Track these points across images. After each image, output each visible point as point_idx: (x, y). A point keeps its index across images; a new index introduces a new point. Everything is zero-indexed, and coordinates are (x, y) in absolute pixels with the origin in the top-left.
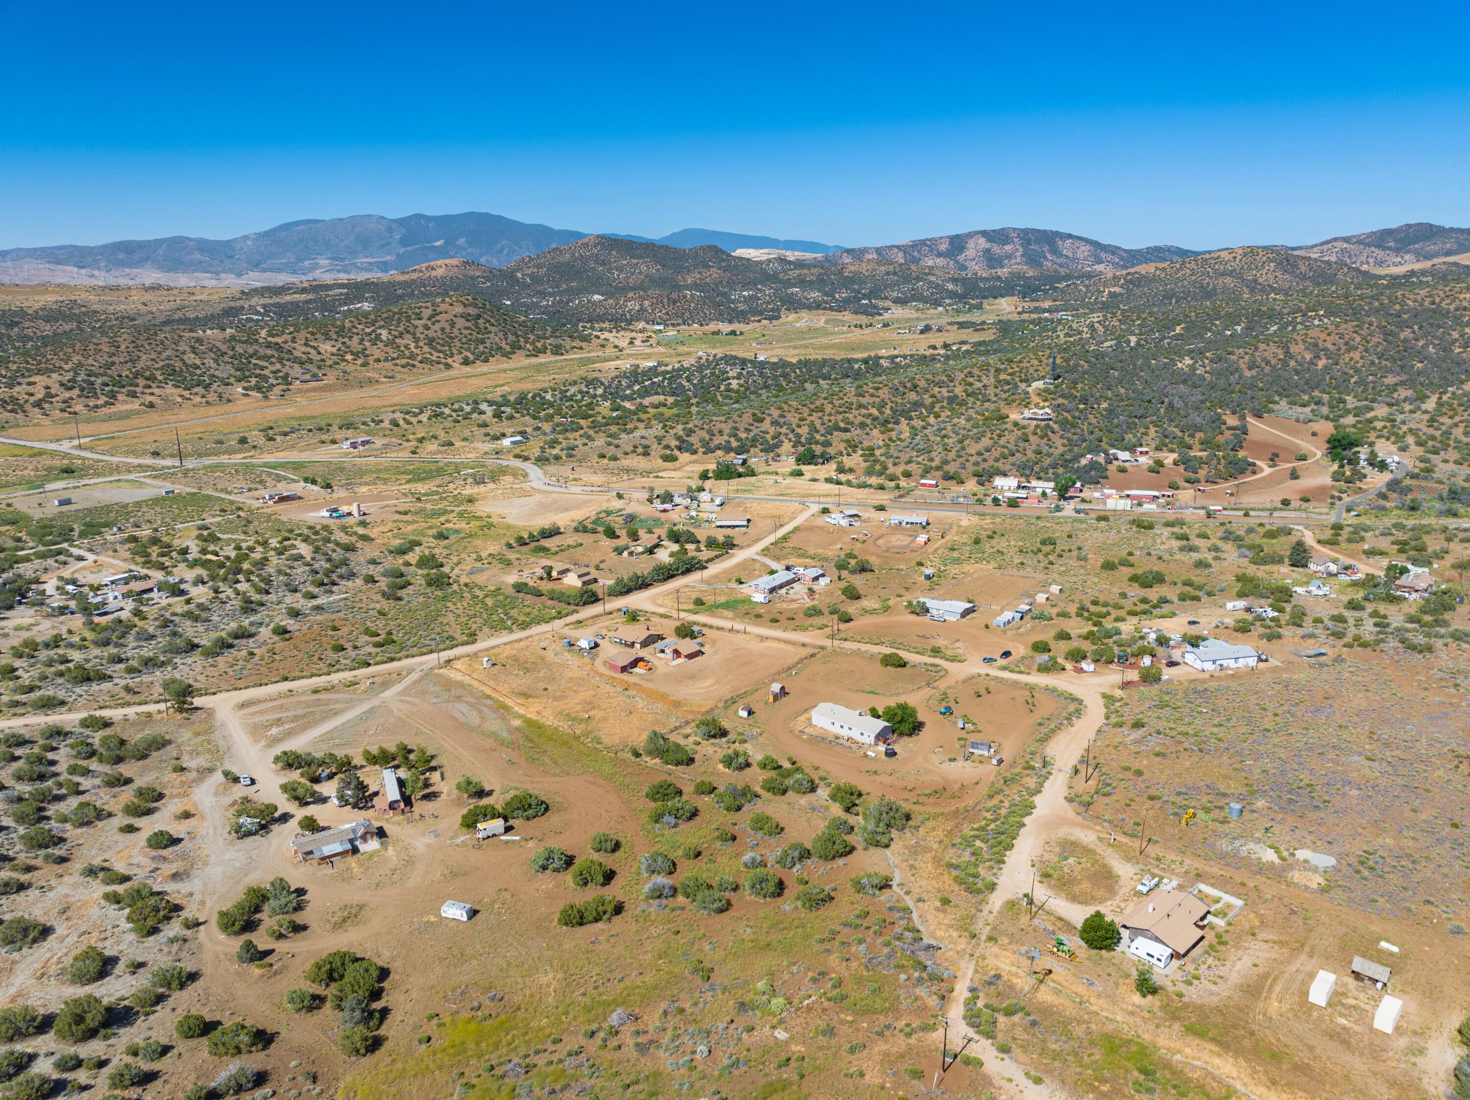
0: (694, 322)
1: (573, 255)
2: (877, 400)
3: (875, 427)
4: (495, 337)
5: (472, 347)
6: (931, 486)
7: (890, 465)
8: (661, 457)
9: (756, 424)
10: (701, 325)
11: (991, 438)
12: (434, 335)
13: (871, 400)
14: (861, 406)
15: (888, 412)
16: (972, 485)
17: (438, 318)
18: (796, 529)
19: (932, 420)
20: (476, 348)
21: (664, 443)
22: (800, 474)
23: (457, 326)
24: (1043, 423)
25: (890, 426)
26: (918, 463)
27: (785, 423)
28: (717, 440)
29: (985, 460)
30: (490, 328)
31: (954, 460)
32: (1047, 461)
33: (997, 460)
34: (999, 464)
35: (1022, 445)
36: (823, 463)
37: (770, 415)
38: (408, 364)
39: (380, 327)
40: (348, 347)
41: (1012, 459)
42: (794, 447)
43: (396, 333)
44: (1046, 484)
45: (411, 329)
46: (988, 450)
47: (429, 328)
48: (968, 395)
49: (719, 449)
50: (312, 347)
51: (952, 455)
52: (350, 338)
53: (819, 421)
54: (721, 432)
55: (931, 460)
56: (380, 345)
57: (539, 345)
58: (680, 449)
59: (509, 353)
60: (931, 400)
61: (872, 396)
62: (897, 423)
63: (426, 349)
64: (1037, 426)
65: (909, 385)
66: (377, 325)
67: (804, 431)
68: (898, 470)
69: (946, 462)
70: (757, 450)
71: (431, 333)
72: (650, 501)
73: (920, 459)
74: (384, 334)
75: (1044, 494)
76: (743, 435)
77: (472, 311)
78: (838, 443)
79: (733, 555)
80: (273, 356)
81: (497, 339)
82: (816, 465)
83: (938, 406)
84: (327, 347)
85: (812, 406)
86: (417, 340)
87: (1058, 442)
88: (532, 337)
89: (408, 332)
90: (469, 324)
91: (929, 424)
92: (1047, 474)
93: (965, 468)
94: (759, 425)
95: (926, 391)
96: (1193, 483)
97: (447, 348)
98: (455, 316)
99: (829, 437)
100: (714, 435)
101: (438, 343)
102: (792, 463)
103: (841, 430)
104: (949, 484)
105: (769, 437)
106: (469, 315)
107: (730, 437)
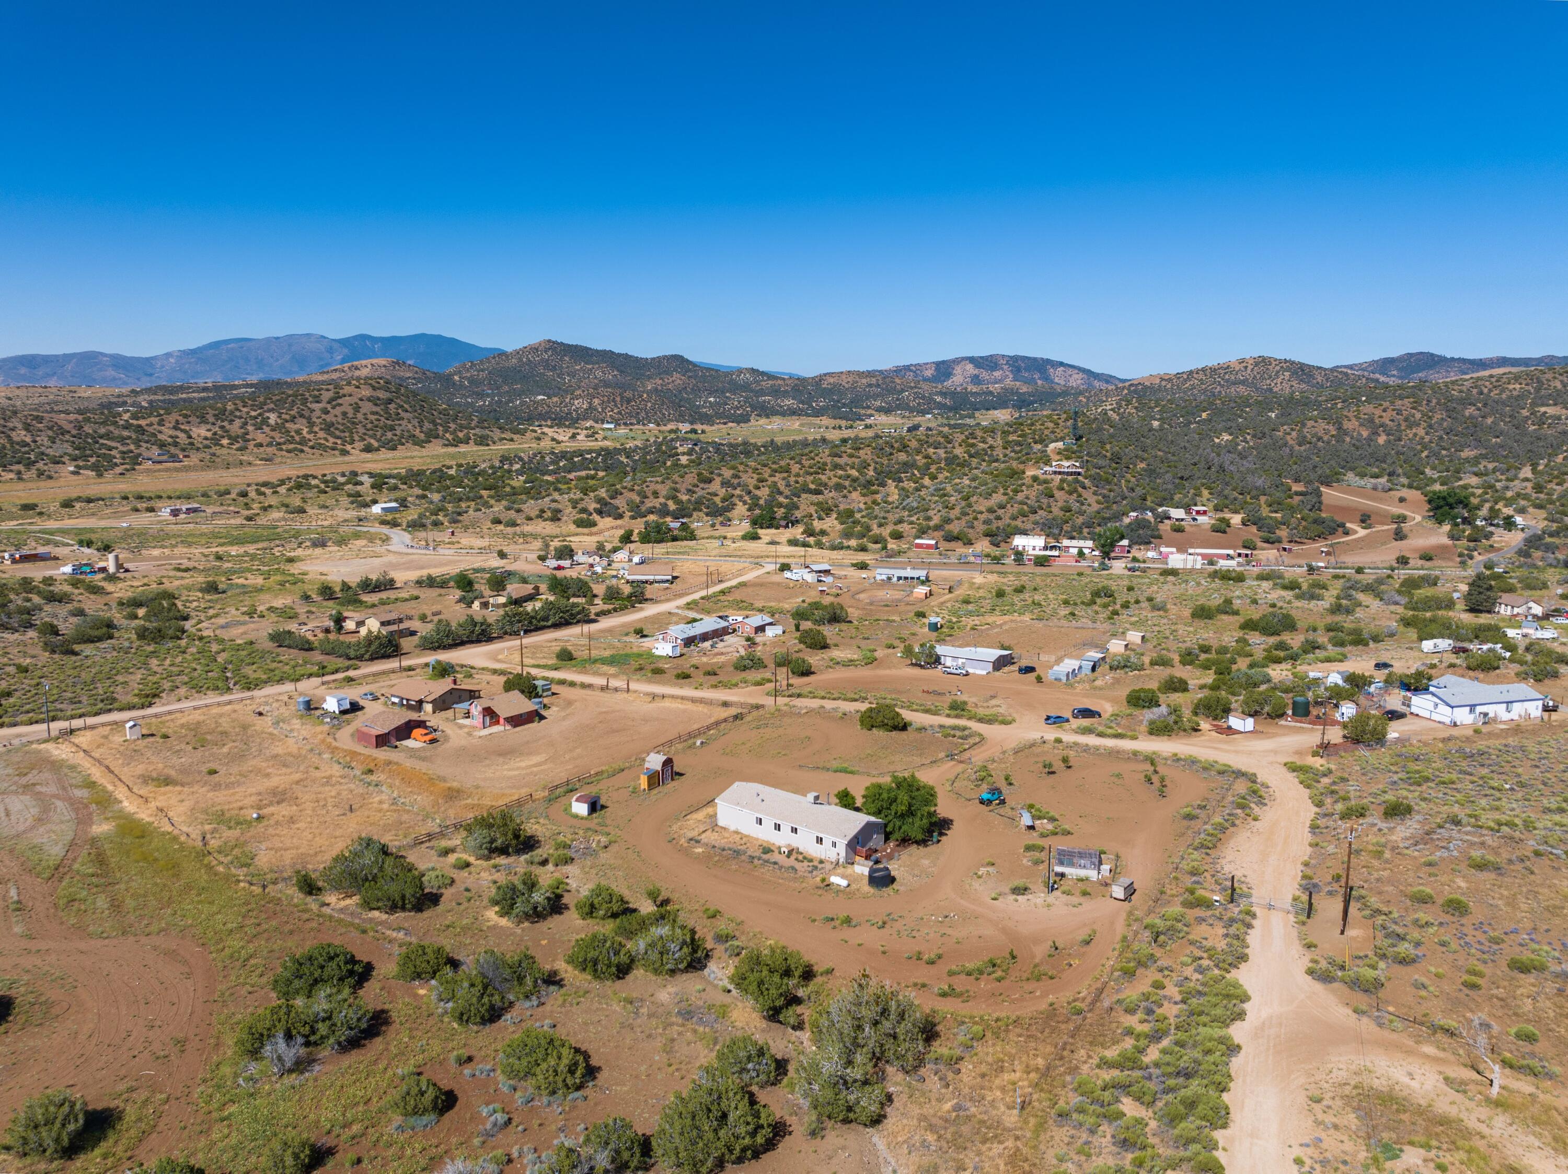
0: (650, 422)
1: (520, 360)
2: (857, 461)
3: (855, 489)
4: (408, 424)
5: (379, 434)
6: (929, 547)
7: (875, 527)
8: (575, 522)
9: (702, 485)
10: (658, 425)
11: (1005, 494)
12: (334, 419)
13: (850, 461)
14: (836, 466)
15: (872, 473)
16: (983, 545)
17: (340, 401)
18: (743, 585)
19: (927, 481)
20: (383, 435)
21: (580, 506)
22: (755, 537)
23: (362, 411)
24: (1070, 478)
25: (875, 487)
26: (912, 523)
27: (739, 485)
28: (650, 503)
29: (999, 518)
30: (403, 414)
31: (958, 519)
32: (1080, 520)
33: (1014, 518)
34: (1018, 523)
35: (1045, 501)
36: (787, 526)
37: (720, 475)
38: (295, 449)
39: (269, 411)
40: (227, 431)
41: (1032, 517)
42: (749, 510)
43: (287, 417)
44: (1081, 543)
45: (306, 413)
46: (1002, 507)
47: (327, 413)
48: (971, 456)
49: (652, 513)
50: (182, 430)
51: (957, 512)
52: (231, 422)
53: (784, 483)
54: (656, 494)
55: (929, 519)
56: (266, 429)
57: (461, 435)
58: (600, 512)
59: (423, 441)
60: (924, 461)
61: (851, 456)
62: (883, 485)
63: (321, 434)
64: (1062, 481)
65: (896, 445)
66: (266, 408)
67: (764, 493)
68: (886, 532)
69: (948, 521)
70: (701, 514)
71: (329, 418)
72: (542, 559)
73: (914, 519)
74: (273, 418)
75: (1081, 554)
76: (685, 498)
77: (382, 394)
78: (806, 504)
79: (642, 609)
80: (130, 438)
81: (410, 426)
82: (777, 528)
83: (933, 469)
84: (201, 432)
85: (774, 466)
86: (311, 424)
87: (1092, 499)
88: (453, 426)
89: (302, 416)
90: (377, 409)
91: (924, 486)
92: (1081, 532)
93: (973, 527)
94: (706, 486)
95: (918, 452)
96: (1273, 543)
97: (347, 434)
98: (361, 400)
99: (795, 499)
100: (646, 497)
101: (337, 429)
102: (746, 526)
103: (811, 492)
104: (953, 545)
105: (717, 500)
106: (379, 399)
107: (668, 499)
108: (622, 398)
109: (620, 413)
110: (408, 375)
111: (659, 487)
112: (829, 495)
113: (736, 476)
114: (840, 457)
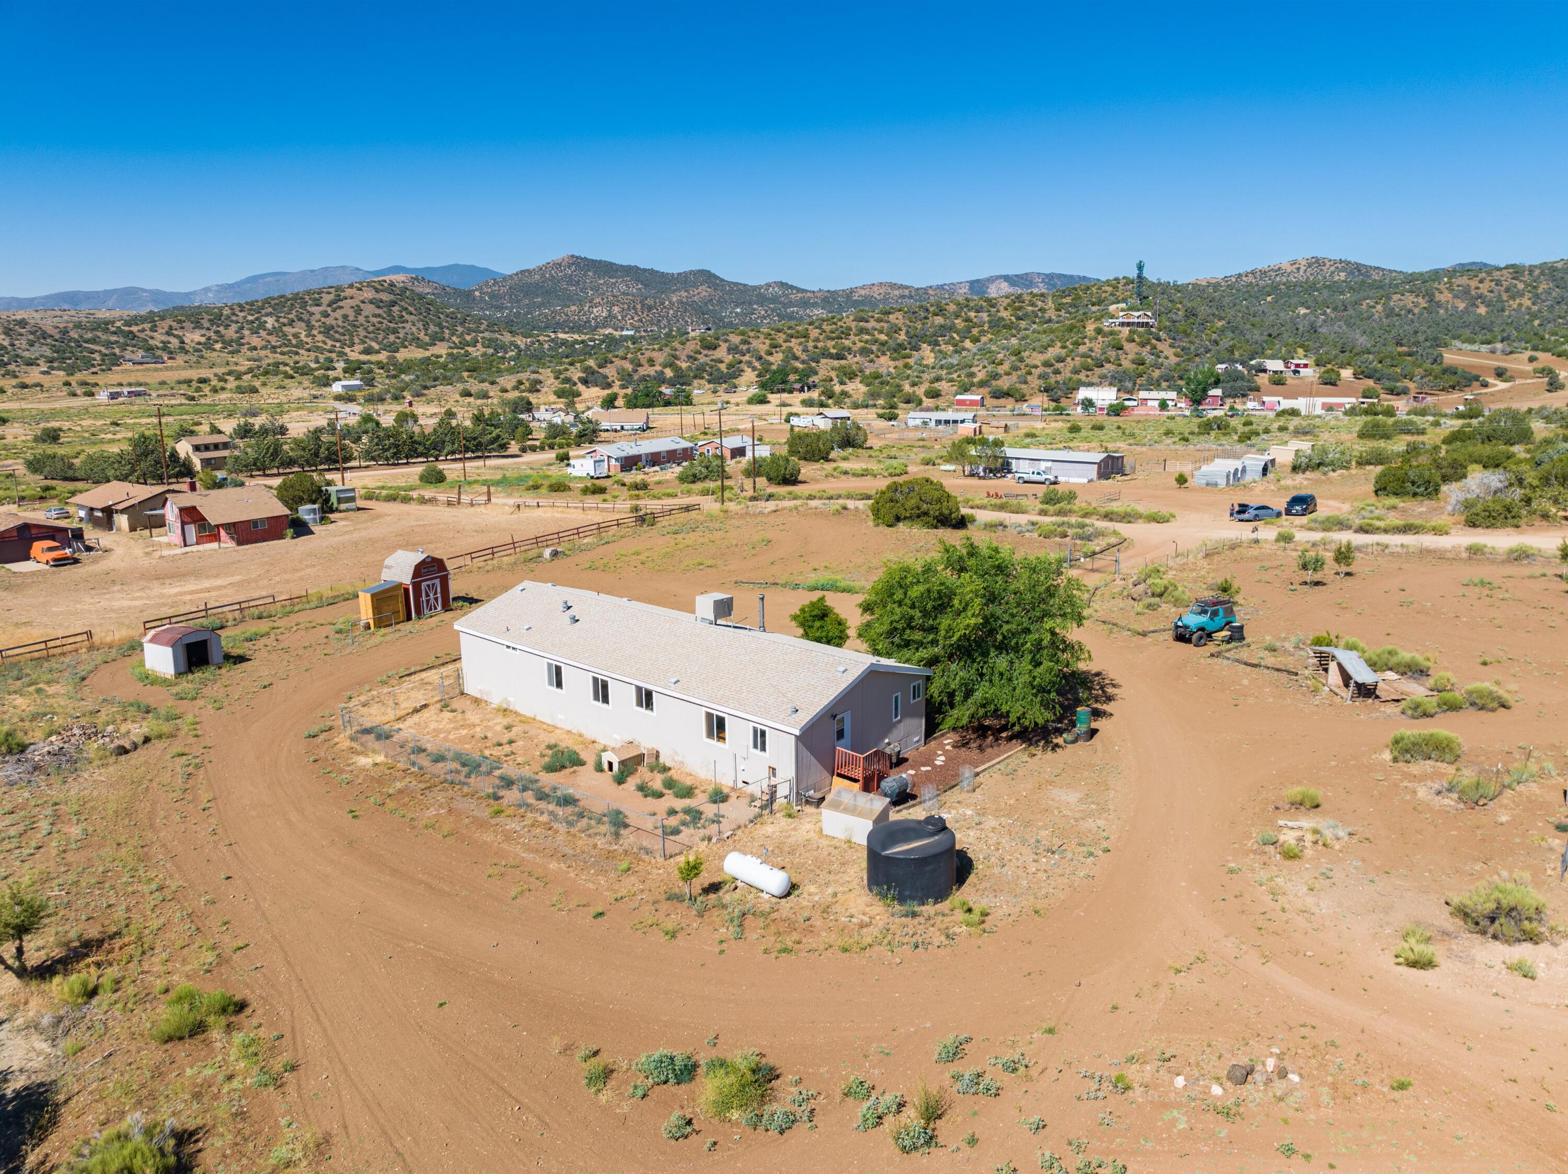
1: (543, 276)
2: (885, 325)
3: (884, 354)
4: (412, 326)
5: (380, 337)
6: (973, 403)
7: (907, 386)
8: (555, 393)
9: (705, 352)
11: (1063, 347)
12: (334, 323)
13: (878, 326)
14: (862, 331)
15: (903, 337)
16: (1040, 401)
17: (340, 304)
18: (734, 430)
19: (968, 344)
20: (385, 338)
21: (563, 376)
22: (763, 401)
23: (364, 313)
24: (1140, 329)
25: (907, 351)
26: (951, 380)
27: (748, 351)
28: (645, 372)
29: (1057, 372)
30: (407, 317)
31: (1008, 374)
32: (1156, 374)
33: (1077, 372)
34: (1082, 376)
35: (1112, 354)
36: (801, 390)
37: (726, 341)
38: (290, 352)
39: (267, 315)
40: (222, 336)
41: (1098, 371)
42: (759, 376)
43: (285, 321)
44: (1163, 395)
45: (305, 317)
46: (1061, 360)
47: (328, 316)
48: (1019, 318)
50: (175, 336)
51: (1005, 367)
52: (227, 327)
53: (800, 348)
54: (651, 362)
55: (972, 375)
56: (263, 333)
57: (468, 338)
58: (585, 382)
59: (427, 344)
60: (964, 324)
61: (879, 320)
62: (917, 348)
63: (320, 337)
64: (1132, 332)
65: (931, 309)
66: (263, 312)
67: (777, 358)
68: (920, 391)
69: (995, 376)
70: (703, 382)
71: (329, 321)
73: (955, 376)
74: (270, 322)
75: (1163, 405)
76: (684, 365)
77: (385, 297)
78: (826, 367)
80: (116, 342)
81: (414, 329)
82: (790, 392)
83: (975, 331)
84: (194, 337)
85: (791, 332)
86: (310, 327)
87: (1169, 352)
88: (460, 329)
89: (300, 319)
90: (378, 311)
91: (964, 349)
92: (1159, 385)
93: (1026, 382)
94: (711, 352)
95: (957, 316)
96: (1398, 394)
97: (347, 337)
98: (363, 302)
99: (814, 364)
100: (640, 365)
101: (336, 332)
102: (754, 391)
103: (831, 356)
104: (1002, 401)
105: (723, 367)
106: (382, 301)
107: (665, 367)
108: (643, 305)
109: (640, 320)
110: (427, 290)
111: (655, 355)
112: (852, 361)
113: (745, 342)
114: (867, 321)
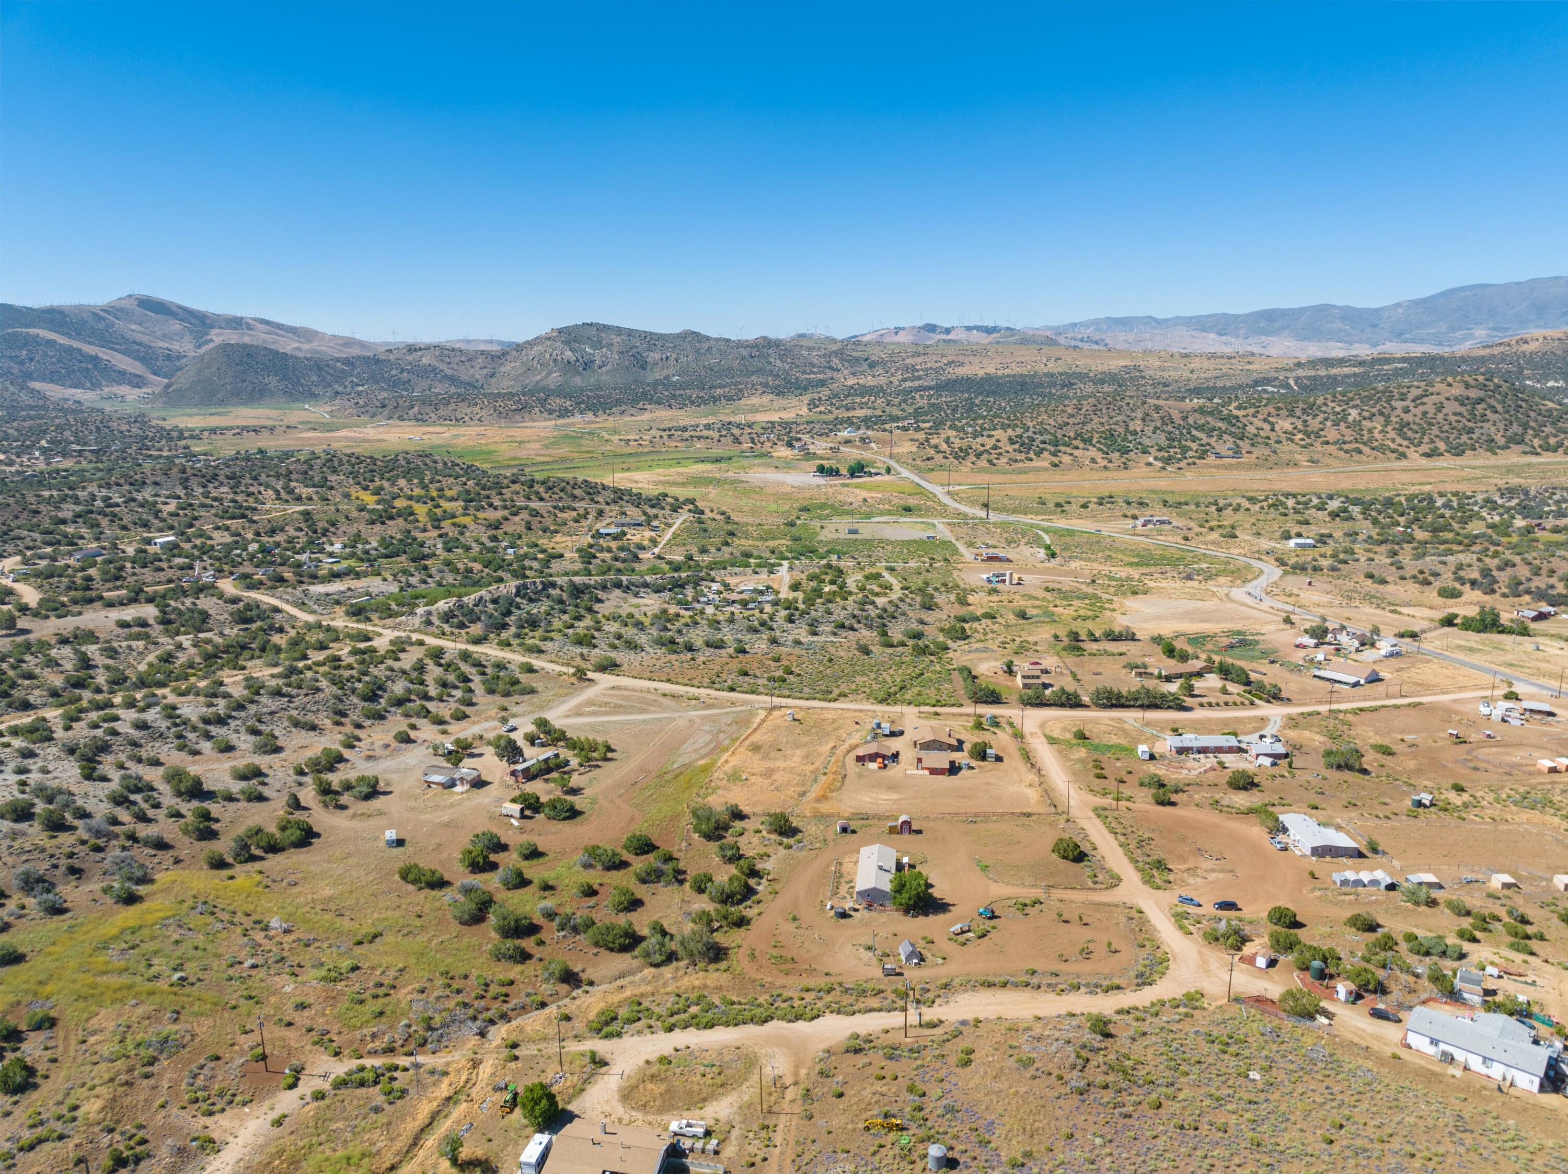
4: (1491, 427)
5: (1452, 437)
8: (1438, 590)
12: (1411, 419)
17: (1425, 400)
20: (1456, 438)
21: (1462, 572)
23: (1445, 411)
30: (1490, 415)
38: (1355, 450)
39: (1354, 407)
40: (1306, 426)
43: (1367, 414)
45: (1387, 411)
47: (1408, 411)
50: (1269, 423)
52: (1315, 416)
56: (1342, 426)
57: (1553, 441)
58: (1475, 584)
59: (1500, 448)
63: (1392, 434)
66: (1351, 403)
71: (1407, 417)
74: (1354, 413)
77: (1473, 394)
80: (1219, 429)
81: (1493, 429)
84: (1284, 425)
86: (1387, 422)
88: (1548, 430)
89: (1381, 413)
90: (1460, 409)
97: (1418, 436)
98: (1448, 399)
101: (1411, 429)
106: (1468, 398)
